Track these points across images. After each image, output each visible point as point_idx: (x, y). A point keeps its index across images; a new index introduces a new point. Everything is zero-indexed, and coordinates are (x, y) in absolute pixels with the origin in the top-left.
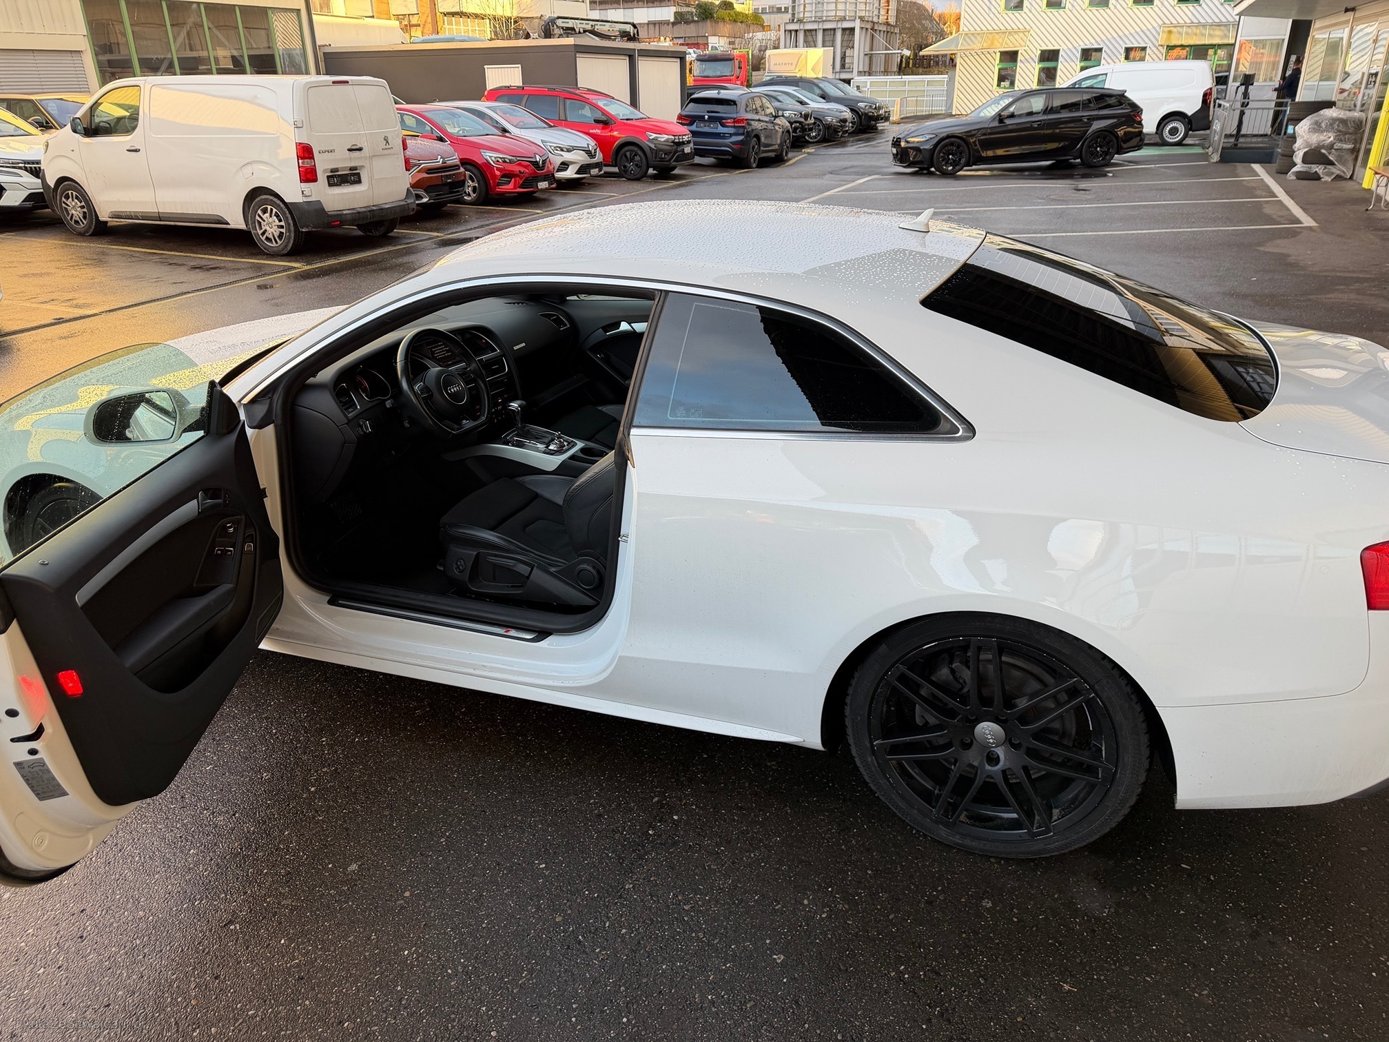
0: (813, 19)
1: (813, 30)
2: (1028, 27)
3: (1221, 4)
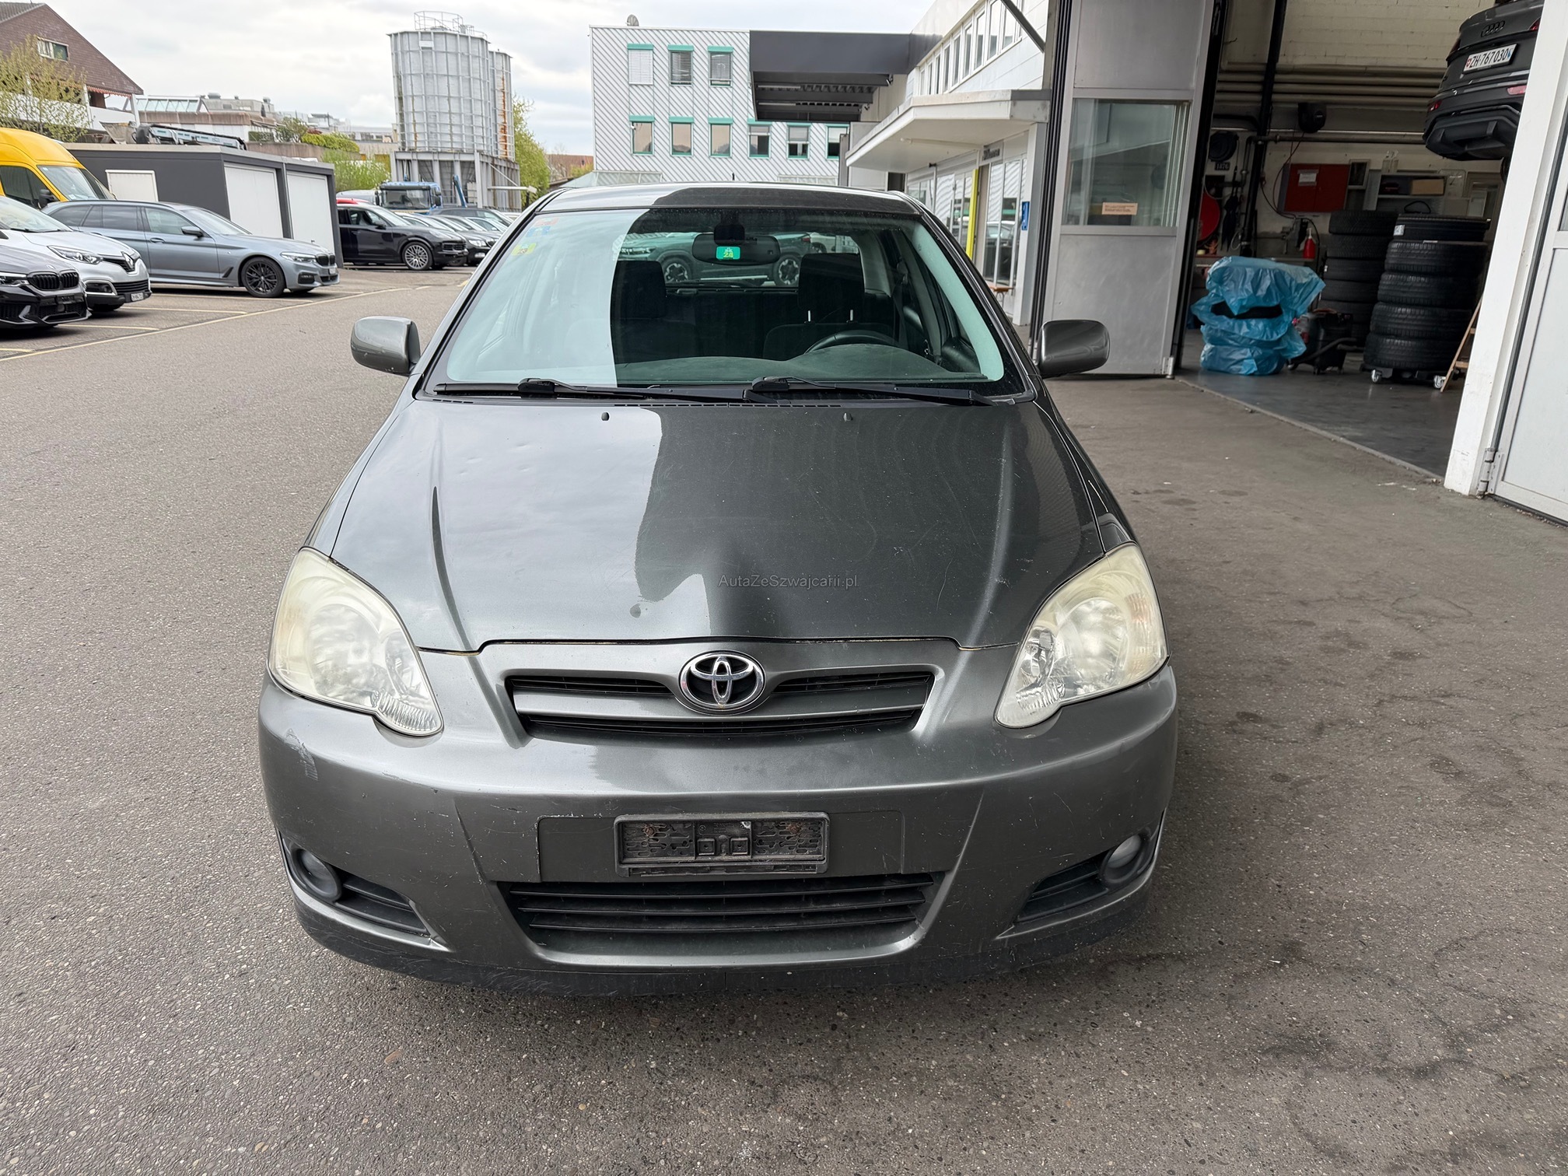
0: (427, 150)
1: (428, 161)
2: (659, 170)
3: (826, 160)
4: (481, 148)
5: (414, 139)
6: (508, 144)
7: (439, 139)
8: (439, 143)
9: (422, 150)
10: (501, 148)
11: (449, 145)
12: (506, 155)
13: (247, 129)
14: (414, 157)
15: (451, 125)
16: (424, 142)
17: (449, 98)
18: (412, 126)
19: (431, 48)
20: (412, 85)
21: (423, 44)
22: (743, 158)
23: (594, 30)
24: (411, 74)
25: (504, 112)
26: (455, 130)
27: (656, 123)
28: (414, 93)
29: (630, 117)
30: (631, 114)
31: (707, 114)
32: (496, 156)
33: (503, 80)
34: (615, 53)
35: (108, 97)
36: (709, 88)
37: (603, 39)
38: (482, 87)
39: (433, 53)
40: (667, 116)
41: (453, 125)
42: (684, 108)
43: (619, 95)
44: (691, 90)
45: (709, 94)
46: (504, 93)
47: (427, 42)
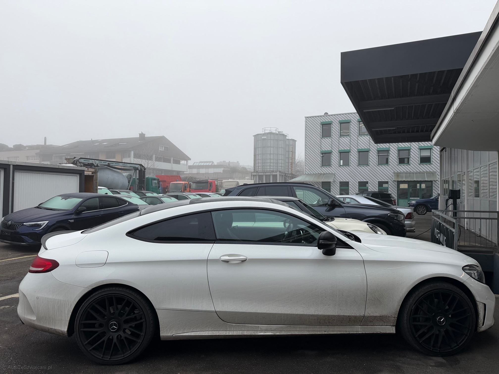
1: (262, 175)
2: (334, 173)
3: (419, 164)
4: (281, 170)
5: (258, 168)
6: (293, 169)
7: (266, 168)
8: (266, 169)
9: (260, 171)
10: (290, 170)
11: (269, 170)
12: (292, 172)
13: (223, 169)
14: (257, 174)
15: (270, 163)
16: (261, 169)
17: (270, 154)
18: (258, 164)
19: (266, 138)
20: (258, 151)
21: (263, 138)
22: (375, 166)
23: (306, 118)
24: (259, 147)
25: (292, 158)
26: (271, 164)
27: (333, 153)
28: (259, 153)
29: (321, 151)
30: (321, 150)
31: (357, 148)
32: (288, 173)
33: (292, 148)
34: (315, 126)
35: (181, 161)
36: (358, 136)
37: (310, 121)
38: (282, 150)
39: (266, 140)
40: (338, 150)
41: (271, 163)
42: (346, 146)
43: (316, 143)
44: (349, 138)
45: (358, 139)
46: (292, 152)
47: (264, 137)
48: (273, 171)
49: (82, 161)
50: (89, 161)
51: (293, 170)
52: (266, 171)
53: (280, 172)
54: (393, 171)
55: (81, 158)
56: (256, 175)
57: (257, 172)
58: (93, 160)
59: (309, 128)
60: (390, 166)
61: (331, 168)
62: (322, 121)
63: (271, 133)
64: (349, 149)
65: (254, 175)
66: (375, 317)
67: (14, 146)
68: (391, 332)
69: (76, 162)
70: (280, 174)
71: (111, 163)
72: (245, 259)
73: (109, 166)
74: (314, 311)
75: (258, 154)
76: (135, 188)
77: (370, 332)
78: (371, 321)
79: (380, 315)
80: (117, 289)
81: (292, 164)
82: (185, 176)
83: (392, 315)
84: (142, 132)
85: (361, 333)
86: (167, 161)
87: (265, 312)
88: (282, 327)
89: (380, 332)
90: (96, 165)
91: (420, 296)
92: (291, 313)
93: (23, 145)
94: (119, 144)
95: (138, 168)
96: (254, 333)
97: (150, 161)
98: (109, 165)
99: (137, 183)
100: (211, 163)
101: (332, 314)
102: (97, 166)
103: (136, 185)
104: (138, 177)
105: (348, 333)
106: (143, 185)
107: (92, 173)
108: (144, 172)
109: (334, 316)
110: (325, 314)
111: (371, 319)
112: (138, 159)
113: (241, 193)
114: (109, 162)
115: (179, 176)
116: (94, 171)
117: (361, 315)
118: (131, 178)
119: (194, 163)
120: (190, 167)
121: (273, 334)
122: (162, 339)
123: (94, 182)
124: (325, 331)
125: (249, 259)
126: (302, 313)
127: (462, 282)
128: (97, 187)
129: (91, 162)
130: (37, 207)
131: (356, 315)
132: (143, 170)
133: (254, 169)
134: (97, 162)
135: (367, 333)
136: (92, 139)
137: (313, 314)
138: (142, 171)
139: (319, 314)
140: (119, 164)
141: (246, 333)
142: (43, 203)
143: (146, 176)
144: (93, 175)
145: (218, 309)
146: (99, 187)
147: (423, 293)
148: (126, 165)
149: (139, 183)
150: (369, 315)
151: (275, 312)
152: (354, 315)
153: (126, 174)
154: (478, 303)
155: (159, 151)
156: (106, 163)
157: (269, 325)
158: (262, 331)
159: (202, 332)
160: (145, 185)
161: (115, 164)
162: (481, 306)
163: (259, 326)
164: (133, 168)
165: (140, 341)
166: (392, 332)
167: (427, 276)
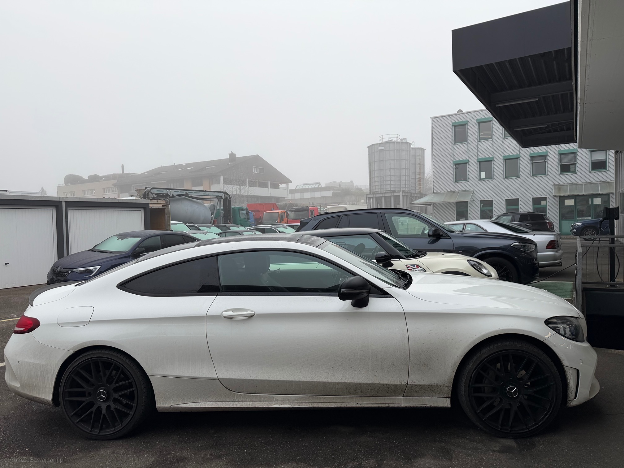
0: (379, 192)
1: (380, 197)
2: (471, 189)
3: (590, 172)
4: (405, 189)
5: (374, 188)
6: (421, 186)
7: (385, 187)
8: (385, 189)
9: (378, 192)
11: (389, 189)
12: (420, 191)
13: (332, 192)
14: (374, 196)
16: (378, 189)
17: (390, 169)
18: (374, 183)
19: (383, 149)
20: (375, 166)
21: (380, 148)
22: (528, 177)
23: (433, 119)
24: (375, 162)
25: (420, 173)
26: (392, 183)
27: (470, 163)
28: (376, 169)
29: (453, 162)
30: (454, 160)
31: (502, 154)
32: (414, 192)
33: (420, 159)
34: (445, 129)
35: (280, 184)
36: (503, 139)
37: (438, 123)
38: (406, 163)
39: (384, 151)
40: (477, 159)
41: (391, 180)
42: (487, 153)
43: (447, 151)
44: (491, 142)
45: (503, 142)
46: (420, 165)
47: (382, 147)
48: (394, 192)
49: (155, 191)
50: (163, 191)
51: (421, 188)
52: (385, 192)
53: (403, 191)
54: (552, 184)
55: (153, 188)
56: (372, 197)
57: (374, 193)
58: (168, 190)
59: (436, 131)
60: (548, 176)
61: (468, 183)
62: (453, 122)
63: (390, 142)
64: (491, 156)
65: (370, 198)
66: (422, 386)
67: (89, 177)
68: (444, 406)
69: (148, 193)
70: (404, 194)
71: (189, 192)
72: (253, 315)
73: (188, 196)
74: (340, 377)
75: (375, 171)
76: (220, 221)
77: (417, 405)
78: (417, 391)
79: (428, 384)
80: (103, 352)
81: (420, 181)
82: (284, 203)
83: (444, 383)
84: (231, 152)
85: (404, 406)
86: (263, 185)
87: (278, 379)
88: (303, 397)
89: (430, 406)
90: (171, 195)
91: (482, 359)
92: (311, 381)
93: (98, 175)
94: (207, 167)
95: (222, 197)
96: (267, 404)
97: (242, 187)
98: (186, 195)
99: (222, 215)
100: (318, 185)
101: (364, 382)
102: (173, 197)
103: (221, 217)
104: (222, 208)
105: (387, 406)
106: (229, 217)
107: (163, 206)
108: (230, 201)
109: (368, 384)
110: (356, 382)
111: (417, 389)
112: (228, 185)
113: (318, 225)
114: (187, 191)
115: (275, 204)
116: (164, 203)
117: (403, 383)
118: (214, 209)
119: (297, 186)
120: (292, 192)
121: (291, 406)
122: (159, 410)
123: (166, 216)
124: (357, 403)
125: (257, 314)
126: (325, 380)
127: (542, 341)
128: (170, 222)
129: (165, 192)
130: (91, 250)
131: (395, 383)
132: (228, 199)
133: (370, 190)
134: (173, 192)
135: (412, 406)
136: (175, 164)
137: (340, 381)
138: (226, 200)
139: (346, 382)
140: (199, 193)
141: (257, 405)
142: (98, 245)
143: (232, 207)
144: (163, 208)
145: (220, 376)
146: (172, 222)
147: (486, 355)
148: (207, 194)
149: (224, 214)
150: (413, 383)
151: (290, 380)
152: (393, 383)
153: (208, 204)
154: (566, 368)
155: (253, 174)
156: (184, 192)
157: (285, 395)
158: (277, 402)
159: (205, 403)
160: (232, 217)
161: (194, 193)
162: (571, 372)
163: (273, 396)
164: (216, 197)
165: (132, 413)
166: (446, 405)
167: (491, 333)
